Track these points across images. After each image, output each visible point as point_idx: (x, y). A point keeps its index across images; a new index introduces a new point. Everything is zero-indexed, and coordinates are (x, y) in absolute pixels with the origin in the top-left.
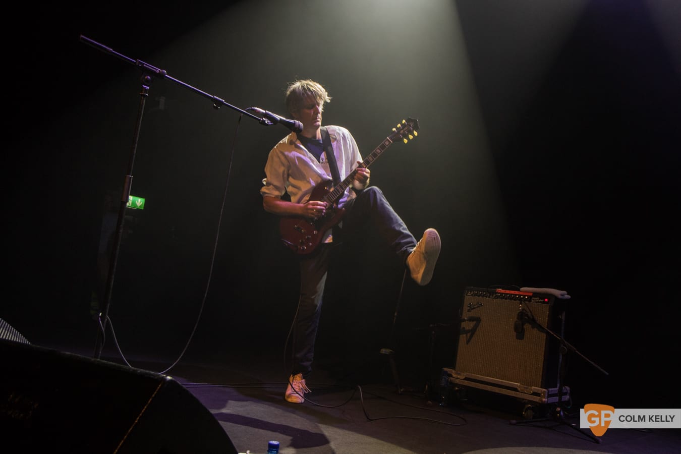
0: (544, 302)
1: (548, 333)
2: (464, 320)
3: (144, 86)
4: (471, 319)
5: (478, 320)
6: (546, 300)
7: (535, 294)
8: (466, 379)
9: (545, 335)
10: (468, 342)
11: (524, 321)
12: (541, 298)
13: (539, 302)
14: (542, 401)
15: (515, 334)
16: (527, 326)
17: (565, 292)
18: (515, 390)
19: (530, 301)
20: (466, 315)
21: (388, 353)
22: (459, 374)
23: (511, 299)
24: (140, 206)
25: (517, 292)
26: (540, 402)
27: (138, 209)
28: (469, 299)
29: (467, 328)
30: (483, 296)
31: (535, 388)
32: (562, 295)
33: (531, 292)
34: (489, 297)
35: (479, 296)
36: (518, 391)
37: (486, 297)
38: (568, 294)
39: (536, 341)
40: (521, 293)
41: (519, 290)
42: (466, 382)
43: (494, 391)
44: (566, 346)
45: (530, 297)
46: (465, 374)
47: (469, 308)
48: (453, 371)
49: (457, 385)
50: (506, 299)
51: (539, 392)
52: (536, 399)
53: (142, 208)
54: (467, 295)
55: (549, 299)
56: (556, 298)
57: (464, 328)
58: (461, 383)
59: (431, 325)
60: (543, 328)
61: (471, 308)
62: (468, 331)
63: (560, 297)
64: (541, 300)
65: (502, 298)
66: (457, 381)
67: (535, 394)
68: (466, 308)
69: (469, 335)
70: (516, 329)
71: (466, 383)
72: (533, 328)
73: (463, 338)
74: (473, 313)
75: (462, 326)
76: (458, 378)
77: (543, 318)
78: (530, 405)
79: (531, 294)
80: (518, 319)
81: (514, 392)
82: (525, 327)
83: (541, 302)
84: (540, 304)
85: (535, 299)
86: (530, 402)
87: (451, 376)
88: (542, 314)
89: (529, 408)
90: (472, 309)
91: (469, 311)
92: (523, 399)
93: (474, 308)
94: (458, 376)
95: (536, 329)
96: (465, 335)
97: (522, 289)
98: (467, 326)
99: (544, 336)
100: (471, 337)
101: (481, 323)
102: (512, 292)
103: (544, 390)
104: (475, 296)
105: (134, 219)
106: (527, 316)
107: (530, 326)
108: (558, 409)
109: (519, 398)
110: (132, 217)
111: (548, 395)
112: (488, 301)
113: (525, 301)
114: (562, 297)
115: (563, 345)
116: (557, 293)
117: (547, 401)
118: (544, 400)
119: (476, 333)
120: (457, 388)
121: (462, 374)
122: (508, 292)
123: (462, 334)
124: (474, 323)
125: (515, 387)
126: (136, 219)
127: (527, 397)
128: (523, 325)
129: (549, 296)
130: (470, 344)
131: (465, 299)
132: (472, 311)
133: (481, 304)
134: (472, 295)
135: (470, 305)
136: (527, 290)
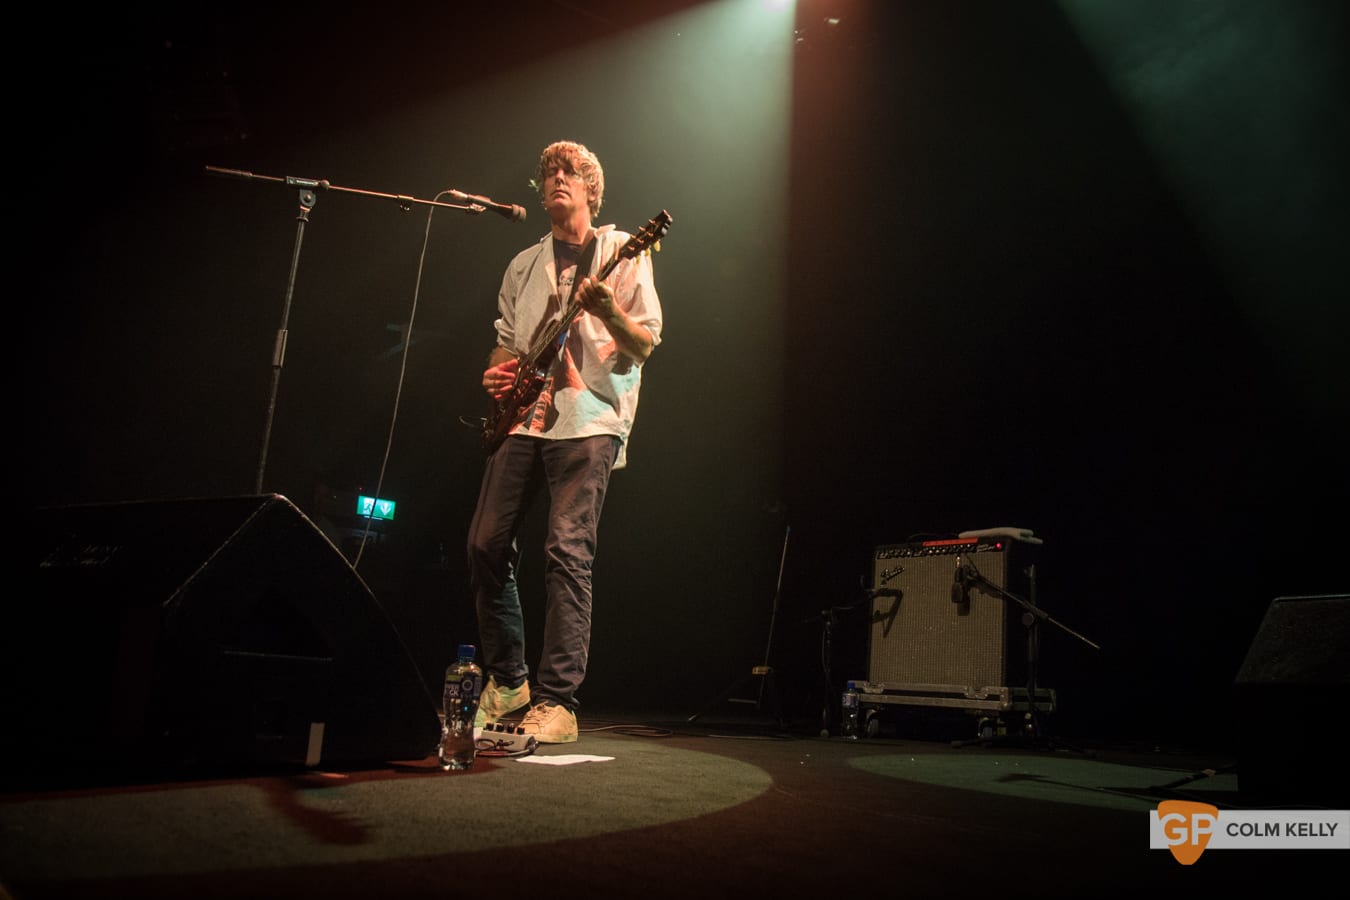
0: (996, 550)
1: (1005, 597)
2: (877, 596)
5: (899, 595)
7: (982, 540)
8: (886, 692)
9: (1001, 601)
10: (886, 633)
11: (966, 586)
12: (991, 545)
13: (988, 551)
14: (1002, 707)
15: (955, 606)
16: (975, 592)
17: (1030, 532)
18: (961, 696)
19: (975, 551)
20: (878, 585)
21: (764, 673)
22: (875, 687)
23: (946, 553)
24: (388, 515)
25: (954, 542)
26: (1000, 709)
28: (883, 564)
29: (882, 612)
30: (903, 556)
31: (987, 690)
32: (1022, 535)
33: (974, 538)
34: (913, 556)
35: (897, 557)
36: (965, 698)
37: (908, 556)
38: (1034, 536)
39: (989, 611)
40: (960, 542)
41: (957, 538)
42: (886, 697)
43: (929, 704)
45: (975, 545)
46: (882, 685)
47: (883, 579)
48: (865, 683)
49: (873, 705)
50: (938, 554)
51: (998, 693)
52: (994, 705)
53: (391, 518)
54: (878, 559)
55: (1003, 544)
56: (1013, 540)
57: (878, 612)
58: (879, 701)
59: (823, 612)
60: (997, 590)
61: (886, 577)
62: (885, 616)
63: (1019, 537)
64: (990, 548)
65: (931, 555)
66: (873, 699)
67: (993, 697)
68: (878, 578)
69: (886, 621)
70: (955, 599)
71: (886, 699)
72: (982, 592)
73: (877, 628)
74: (890, 585)
75: (875, 610)
76: (873, 694)
77: (996, 575)
78: (986, 719)
79: (975, 541)
80: (956, 582)
81: (958, 700)
82: (970, 593)
83: (991, 550)
84: (990, 553)
85: (982, 546)
86: (986, 712)
87: (861, 691)
88: (993, 567)
90: (888, 579)
91: (884, 583)
92: (975, 709)
93: (891, 577)
94: (872, 691)
95: (986, 595)
96: (880, 623)
97: (961, 535)
98: (881, 604)
99: (999, 603)
100: (890, 623)
101: (905, 599)
102: (947, 542)
103: (1007, 688)
104: (890, 557)
105: (379, 536)
106: (971, 575)
107: (978, 590)
108: (1028, 716)
109: (969, 709)
110: (376, 534)
111: (1014, 698)
112: (911, 563)
113: (967, 552)
114: (1023, 538)
115: (1028, 611)
116: (1015, 532)
117: (1012, 707)
118: (1006, 705)
119: (898, 618)
120: (873, 711)
121: (879, 685)
122: (940, 543)
123: (876, 622)
124: (892, 600)
125: (961, 691)
126: (382, 536)
127: (981, 705)
128: (966, 590)
129: (1003, 539)
130: (889, 635)
131: (877, 565)
132: (888, 582)
133: (902, 570)
134: (887, 558)
135: (884, 574)
136: (968, 535)
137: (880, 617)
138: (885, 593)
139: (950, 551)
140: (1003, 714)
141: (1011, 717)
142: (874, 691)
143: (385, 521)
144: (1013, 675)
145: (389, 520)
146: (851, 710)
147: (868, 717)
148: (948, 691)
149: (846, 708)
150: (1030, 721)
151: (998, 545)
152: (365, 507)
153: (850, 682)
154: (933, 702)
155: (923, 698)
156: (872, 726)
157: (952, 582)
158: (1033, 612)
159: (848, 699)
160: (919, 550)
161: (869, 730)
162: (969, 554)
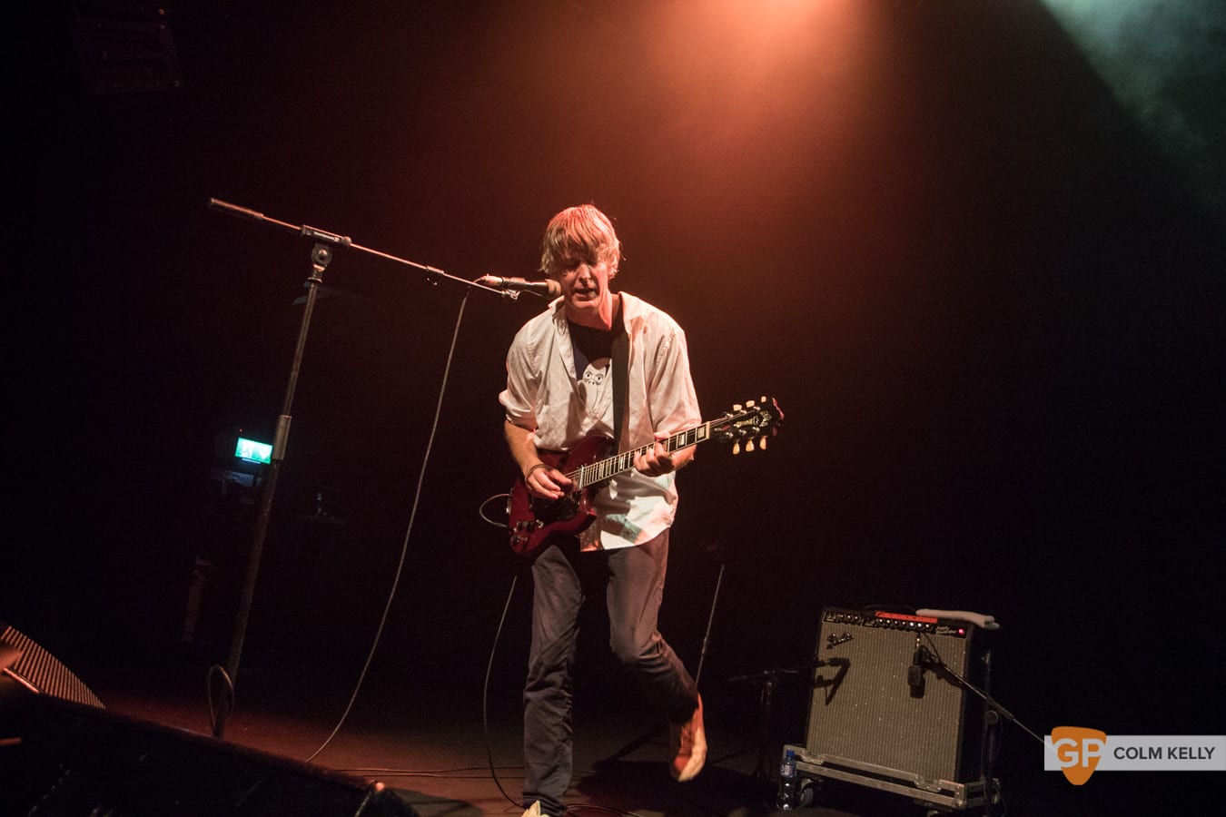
0: (958, 635)
1: (964, 687)
2: (823, 664)
3: (316, 266)
4: (834, 662)
5: (844, 664)
6: (961, 631)
7: (942, 621)
8: (826, 765)
9: (960, 691)
10: (828, 701)
11: (925, 666)
12: (951, 628)
13: (948, 634)
14: (957, 804)
15: (909, 688)
16: (931, 676)
17: (990, 618)
18: (910, 784)
19: (933, 632)
20: (824, 654)
22: (814, 757)
23: (901, 629)
24: (266, 460)
25: (910, 618)
26: (954, 806)
27: (262, 463)
28: (830, 627)
29: (826, 678)
30: (854, 623)
31: (941, 783)
32: (987, 623)
33: (934, 618)
34: (864, 625)
35: (846, 623)
36: (915, 787)
37: (859, 624)
38: (996, 622)
39: (945, 702)
40: (917, 619)
41: (914, 614)
42: (826, 769)
43: (874, 786)
44: (995, 710)
45: (934, 626)
46: (824, 756)
47: (829, 643)
48: (803, 751)
49: (809, 775)
50: (893, 628)
51: (952, 789)
52: (947, 801)
53: (268, 462)
54: (825, 620)
55: (965, 630)
56: (977, 627)
57: (821, 677)
58: (817, 772)
59: (766, 672)
60: (957, 680)
61: (833, 642)
62: (827, 683)
63: (983, 625)
64: (951, 632)
65: (885, 627)
66: (810, 769)
67: (945, 792)
68: (824, 643)
69: (829, 688)
70: (911, 679)
71: (826, 772)
72: (939, 678)
73: (819, 694)
74: (836, 652)
75: (817, 674)
76: (811, 764)
77: (957, 665)
78: (936, 812)
79: (935, 621)
80: (914, 662)
81: (908, 788)
82: (926, 676)
83: (952, 634)
84: (950, 637)
85: (942, 628)
86: (937, 806)
87: (799, 759)
88: (954, 655)
90: (835, 645)
91: (829, 647)
92: (924, 801)
93: (838, 643)
94: (811, 760)
95: (943, 680)
96: (823, 689)
97: (918, 612)
98: (828, 672)
99: (958, 692)
100: (834, 692)
101: (851, 670)
102: (903, 617)
103: (959, 785)
104: (839, 622)
105: (255, 482)
106: (930, 658)
107: (934, 675)
109: (917, 799)
110: (252, 477)
111: (970, 796)
112: (862, 632)
113: (924, 632)
114: (987, 626)
115: (991, 708)
116: (979, 619)
117: (968, 807)
118: (961, 803)
119: (843, 685)
120: (810, 781)
121: (818, 756)
122: (896, 616)
123: (819, 687)
124: (836, 670)
125: (911, 780)
126: (258, 479)
127: (932, 798)
128: (923, 672)
129: (965, 624)
130: (831, 704)
131: (823, 627)
132: (836, 648)
133: (851, 636)
134: (835, 621)
135: (831, 638)
136: (928, 614)
137: (822, 683)
139: (906, 627)
140: (957, 812)
142: (813, 761)
144: (966, 769)
145: (266, 464)
146: (786, 779)
147: (803, 785)
148: (897, 776)
149: (784, 777)
152: (244, 449)
153: (788, 747)
154: (879, 785)
155: (867, 779)
156: (806, 795)
157: (910, 663)
158: (996, 712)
159: (787, 767)
160: (871, 620)
161: (802, 799)
162: (928, 635)
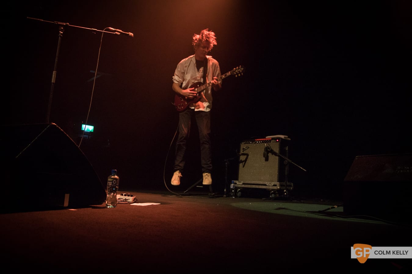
0: (277, 142)
1: (279, 156)
5: (247, 155)
7: (273, 139)
8: (243, 184)
9: (278, 157)
10: (243, 167)
11: (268, 152)
12: (275, 140)
13: (274, 142)
14: (277, 188)
15: (264, 158)
16: (270, 155)
17: (287, 136)
18: (265, 185)
19: (270, 142)
20: (241, 152)
22: (240, 182)
23: (262, 143)
24: (92, 130)
25: (264, 139)
26: (277, 189)
28: (243, 146)
29: (243, 160)
30: (249, 143)
31: (273, 183)
32: (284, 137)
34: (252, 143)
35: (247, 144)
38: (288, 138)
39: (274, 160)
40: (266, 139)
41: (265, 138)
42: (243, 185)
45: (271, 140)
46: (242, 182)
47: (243, 150)
48: (237, 181)
49: (239, 188)
50: (260, 143)
51: (276, 184)
52: (275, 188)
54: (242, 144)
55: (279, 140)
56: (282, 139)
57: (241, 160)
58: (241, 187)
60: (277, 154)
62: (243, 161)
65: (258, 143)
66: (239, 186)
67: (275, 185)
69: (244, 163)
70: (264, 156)
71: (243, 186)
73: (241, 165)
74: (245, 152)
76: (239, 184)
77: (276, 149)
79: (271, 139)
81: (265, 186)
83: (275, 142)
84: (275, 143)
86: (273, 190)
87: (236, 184)
88: (276, 148)
89: (272, 193)
91: (243, 151)
92: (269, 189)
93: (245, 150)
95: (273, 155)
97: (267, 137)
98: (242, 158)
99: (277, 158)
101: (249, 157)
102: (262, 139)
103: (278, 183)
105: (89, 137)
106: (269, 149)
108: (285, 191)
109: (267, 189)
110: (88, 136)
111: (281, 185)
112: (251, 145)
113: (268, 142)
114: (285, 138)
116: (282, 137)
117: (280, 188)
118: (278, 187)
119: (247, 162)
120: (239, 190)
121: (241, 182)
122: (260, 140)
124: (245, 156)
125: (265, 184)
126: (90, 137)
127: (271, 188)
128: (268, 154)
129: (279, 138)
130: (245, 167)
131: (241, 146)
132: (245, 151)
133: (249, 148)
134: (244, 144)
135: (243, 149)
136: (268, 137)
137: (242, 162)
138: (243, 154)
139: (264, 142)
140: (278, 190)
141: (280, 191)
142: (240, 183)
143: (91, 132)
144: (281, 179)
145: (92, 132)
146: (232, 189)
147: (238, 191)
148: (262, 183)
149: (231, 189)
150: (286, 192)
151: (277, 140)
152: (84, 128)
153: (233, 181)
154: (257, 187)
155: (254, 186)
156: (239, 194)
157: (264, 151)
158: (287, 160)
159: (232, 186)
160: (254, 142)
161: (238, 195)
162: (269, 143)
